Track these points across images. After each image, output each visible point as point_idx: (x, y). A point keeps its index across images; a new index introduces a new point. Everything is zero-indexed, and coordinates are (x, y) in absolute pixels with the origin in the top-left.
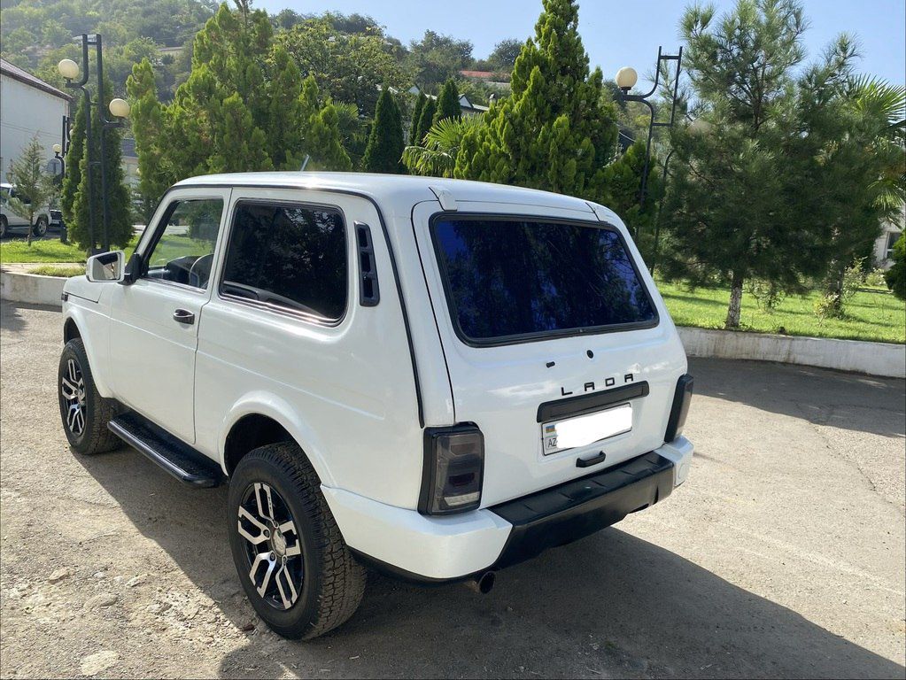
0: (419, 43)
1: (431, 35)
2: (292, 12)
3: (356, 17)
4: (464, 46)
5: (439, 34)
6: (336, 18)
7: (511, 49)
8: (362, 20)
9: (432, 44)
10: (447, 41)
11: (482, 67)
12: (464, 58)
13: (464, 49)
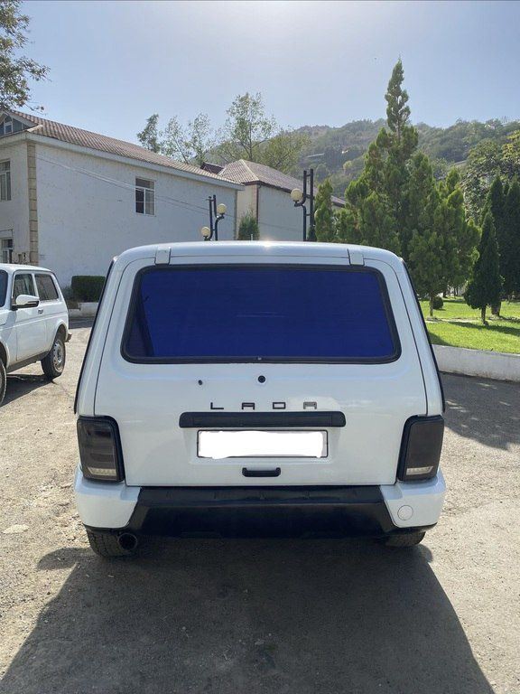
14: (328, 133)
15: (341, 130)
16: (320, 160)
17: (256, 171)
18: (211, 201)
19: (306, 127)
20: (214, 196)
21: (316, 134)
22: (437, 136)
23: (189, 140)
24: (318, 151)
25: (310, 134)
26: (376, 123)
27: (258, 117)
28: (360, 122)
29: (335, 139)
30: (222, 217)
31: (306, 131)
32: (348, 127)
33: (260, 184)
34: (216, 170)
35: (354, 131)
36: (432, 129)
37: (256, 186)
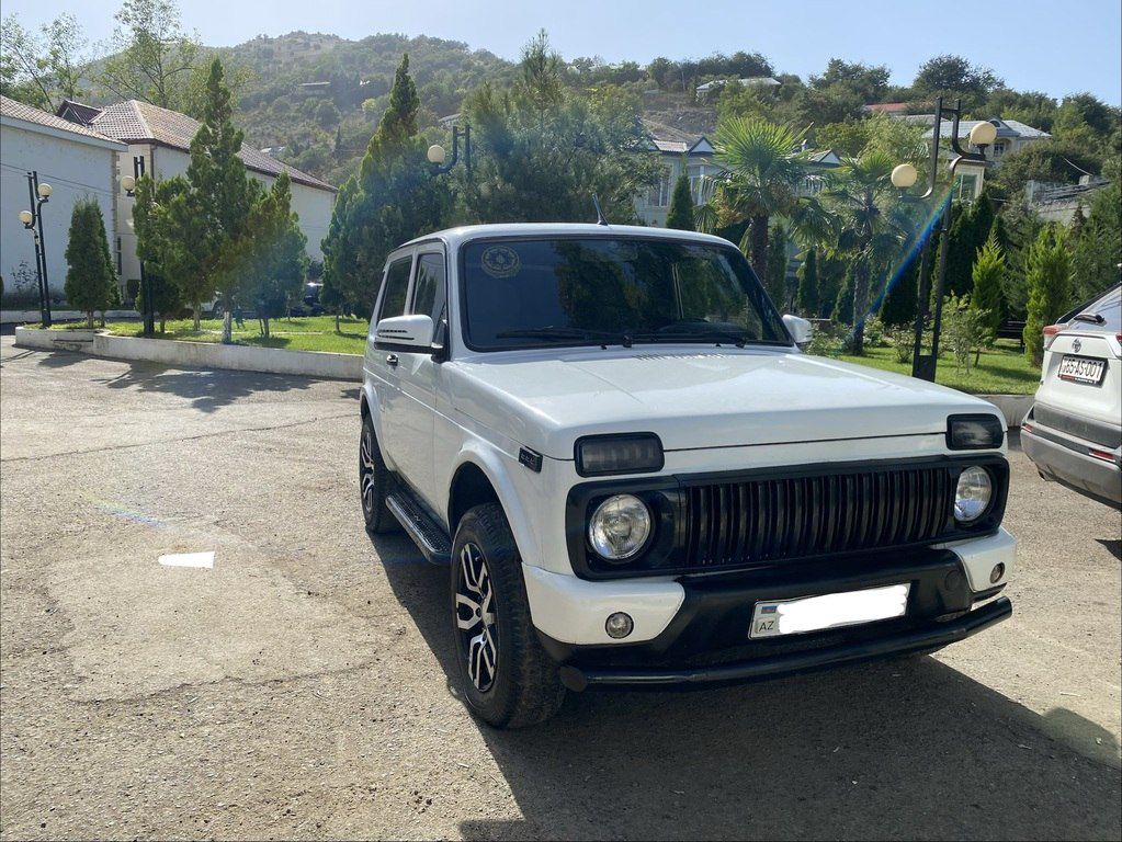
0: (821, 77)
1: (836, 64)
2: (666, 61)
3: (741, 55)
4: (877, 72)
5: (847, 63)
6: (717, 60)
7: (942, 68)
8: (749, 57)
9: (837, 76)
10: (857, 69)
11: (901, 96)
12: (878, 89)
13: (879, 76)
14: (337, 48)
15: (357, 46)
16: (323, 92)
17: (152, 121)
18: (30, 179)
19: (300, 33)
20: (35, 173)
21: (317, 47)
22: (503, 75)
23: (44, 54)
24: (320, 76)
25: (307, 46)
26: (414, 41)
27: (171, 29)
28: (388, 38)
29: (348, 59)
30: (46, 201)
31: (298, 40)
32: (370, 41)
33: (155, 143)
34: (84, 116)
35: (379, 50)
36: (498, 61)
37: (148, 147)
